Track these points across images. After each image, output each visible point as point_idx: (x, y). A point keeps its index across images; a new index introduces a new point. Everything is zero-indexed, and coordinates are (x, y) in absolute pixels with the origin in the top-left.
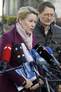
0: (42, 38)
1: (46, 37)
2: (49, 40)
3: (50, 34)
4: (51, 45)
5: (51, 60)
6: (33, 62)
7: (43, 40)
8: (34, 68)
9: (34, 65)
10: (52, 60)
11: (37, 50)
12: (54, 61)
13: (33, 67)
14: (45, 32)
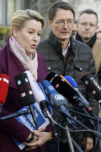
0: (58, 61)
1: (65, 61)
2: (69, 65)
3: (71, 55)
4: (73, 72)
5: (74, 98)
6: (46, 102)
7: (60, 64)
8: (47, 112)
9: (47, 107)
10: (77, 97)
11: (51, 81)
12: (79, 99)
13: (46, 109)
14: (62, 51)
